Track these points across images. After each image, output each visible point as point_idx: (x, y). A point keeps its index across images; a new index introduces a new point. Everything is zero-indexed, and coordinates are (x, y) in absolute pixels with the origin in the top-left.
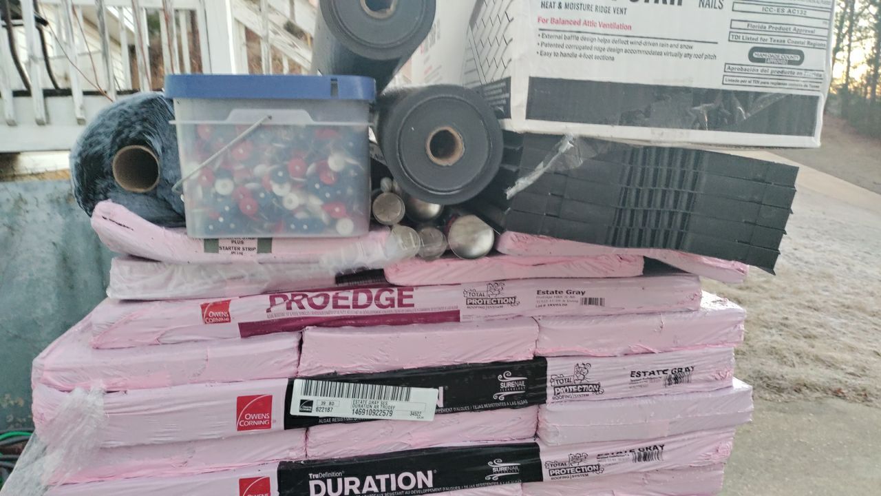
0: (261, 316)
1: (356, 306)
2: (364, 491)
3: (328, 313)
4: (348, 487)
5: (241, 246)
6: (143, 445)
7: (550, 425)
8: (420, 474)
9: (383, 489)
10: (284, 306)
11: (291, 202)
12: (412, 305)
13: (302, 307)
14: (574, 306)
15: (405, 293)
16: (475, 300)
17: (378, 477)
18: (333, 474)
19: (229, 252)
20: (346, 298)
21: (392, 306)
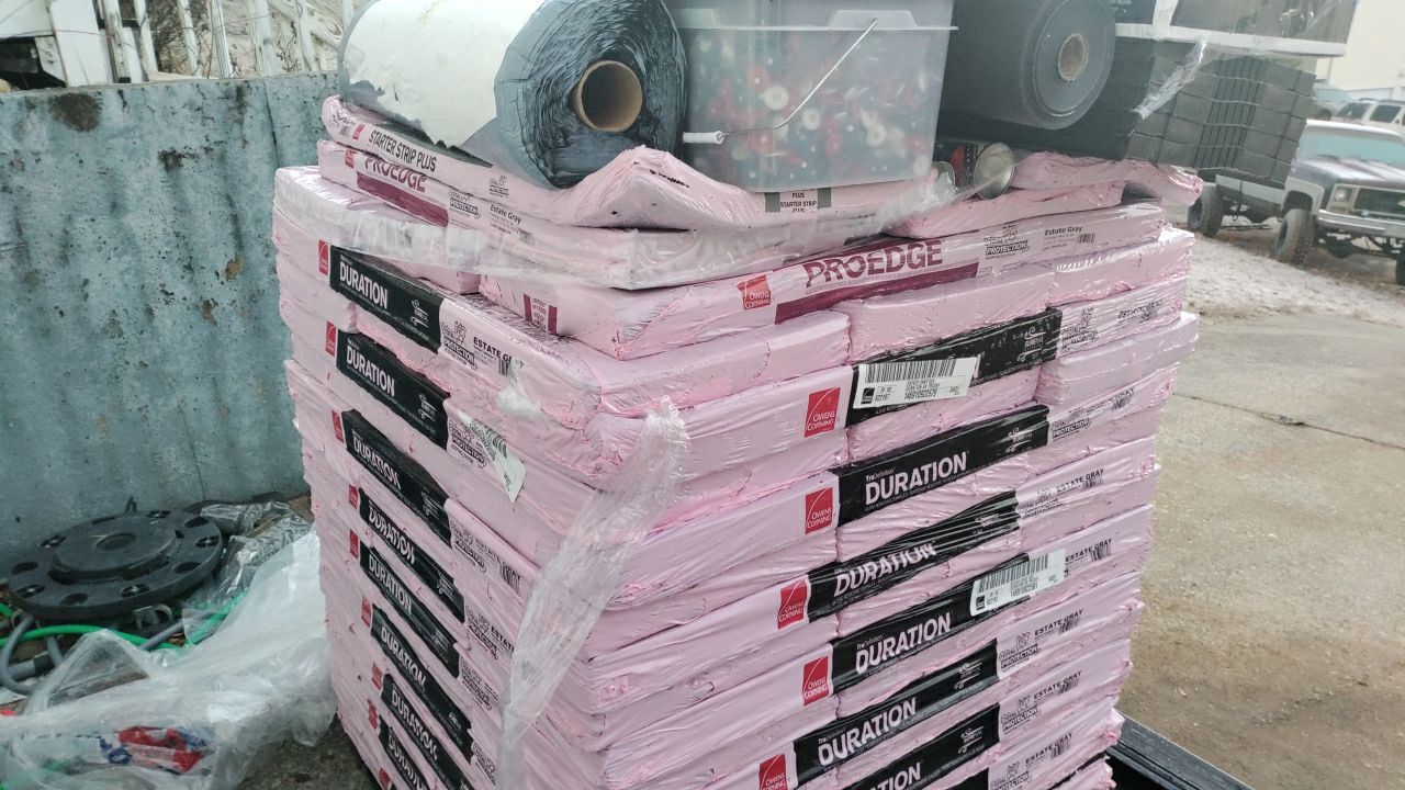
0: (799, 293)
1: (890, 269)
2: (911, 486)
3: (864, 280)
4: (898, 484)
5: (802, 200)
6: (714, 473)
7: (1063, 381)
8: (956, 457)
9: (927, 480)
10: (823, 277)
11: (877, 135)
12: (940, 262)
13: (840, 277)
14: (1073, 246)
15: (934, 247)
16: (994, 251)
17: (922, 468)
18: (887, 473)
19: (791, 209)
20: (880, 260)
21: (924, 266)
